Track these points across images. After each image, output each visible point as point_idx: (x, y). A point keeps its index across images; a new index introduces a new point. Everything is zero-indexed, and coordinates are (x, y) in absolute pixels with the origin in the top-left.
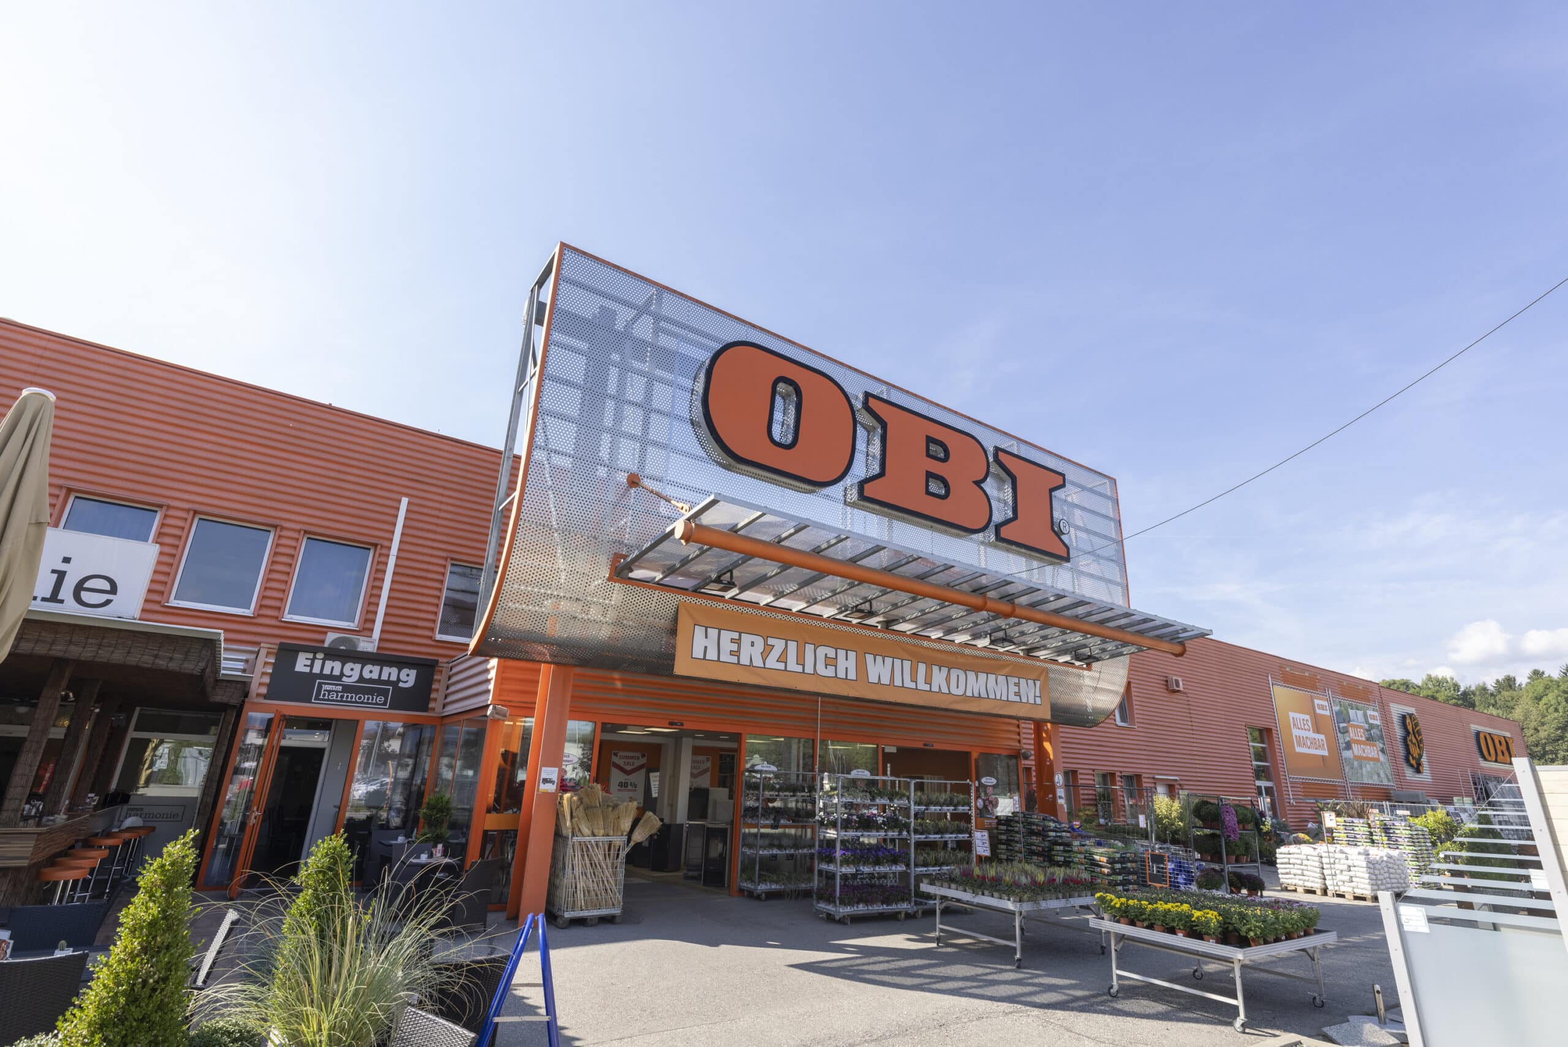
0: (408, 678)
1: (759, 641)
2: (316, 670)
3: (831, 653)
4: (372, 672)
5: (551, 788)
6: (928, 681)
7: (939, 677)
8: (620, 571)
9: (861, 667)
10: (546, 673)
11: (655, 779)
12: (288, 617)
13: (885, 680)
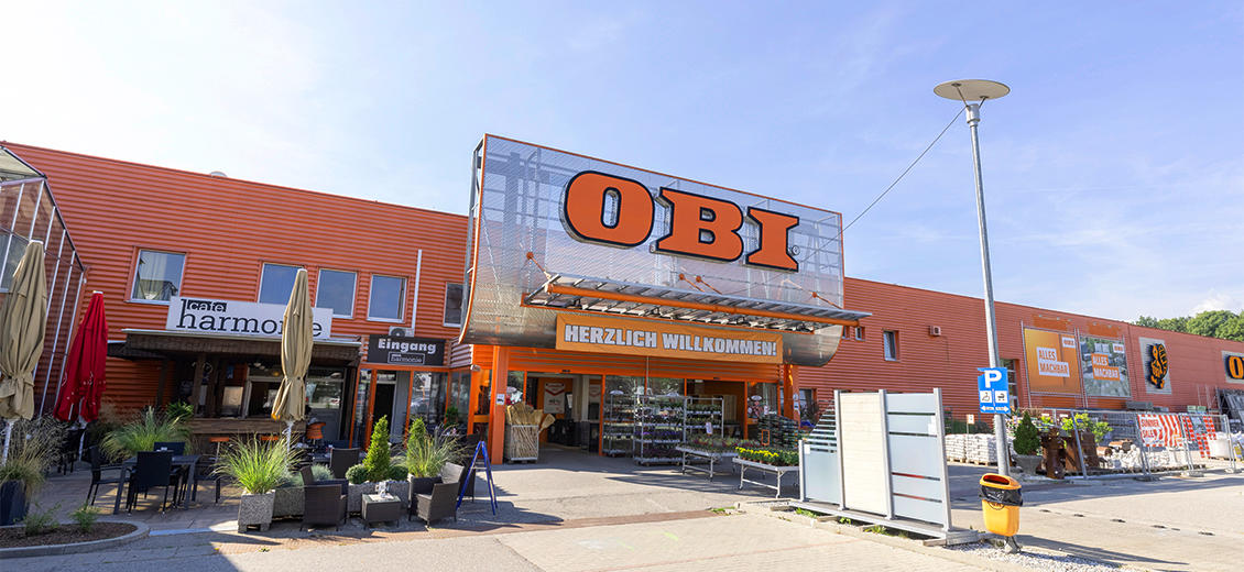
0: (432, 349)
1: (601, 331)
2: (388, 347)
3: (642, 334)
4: (414, 346)
5: (502, 403)
6: (701, 346)
7: (708, 344)
8: (527, 302)
9: (660, 341)
10: (496, 349)
11: (570, 397)
12: (369, 319)
13: (674, 347)
